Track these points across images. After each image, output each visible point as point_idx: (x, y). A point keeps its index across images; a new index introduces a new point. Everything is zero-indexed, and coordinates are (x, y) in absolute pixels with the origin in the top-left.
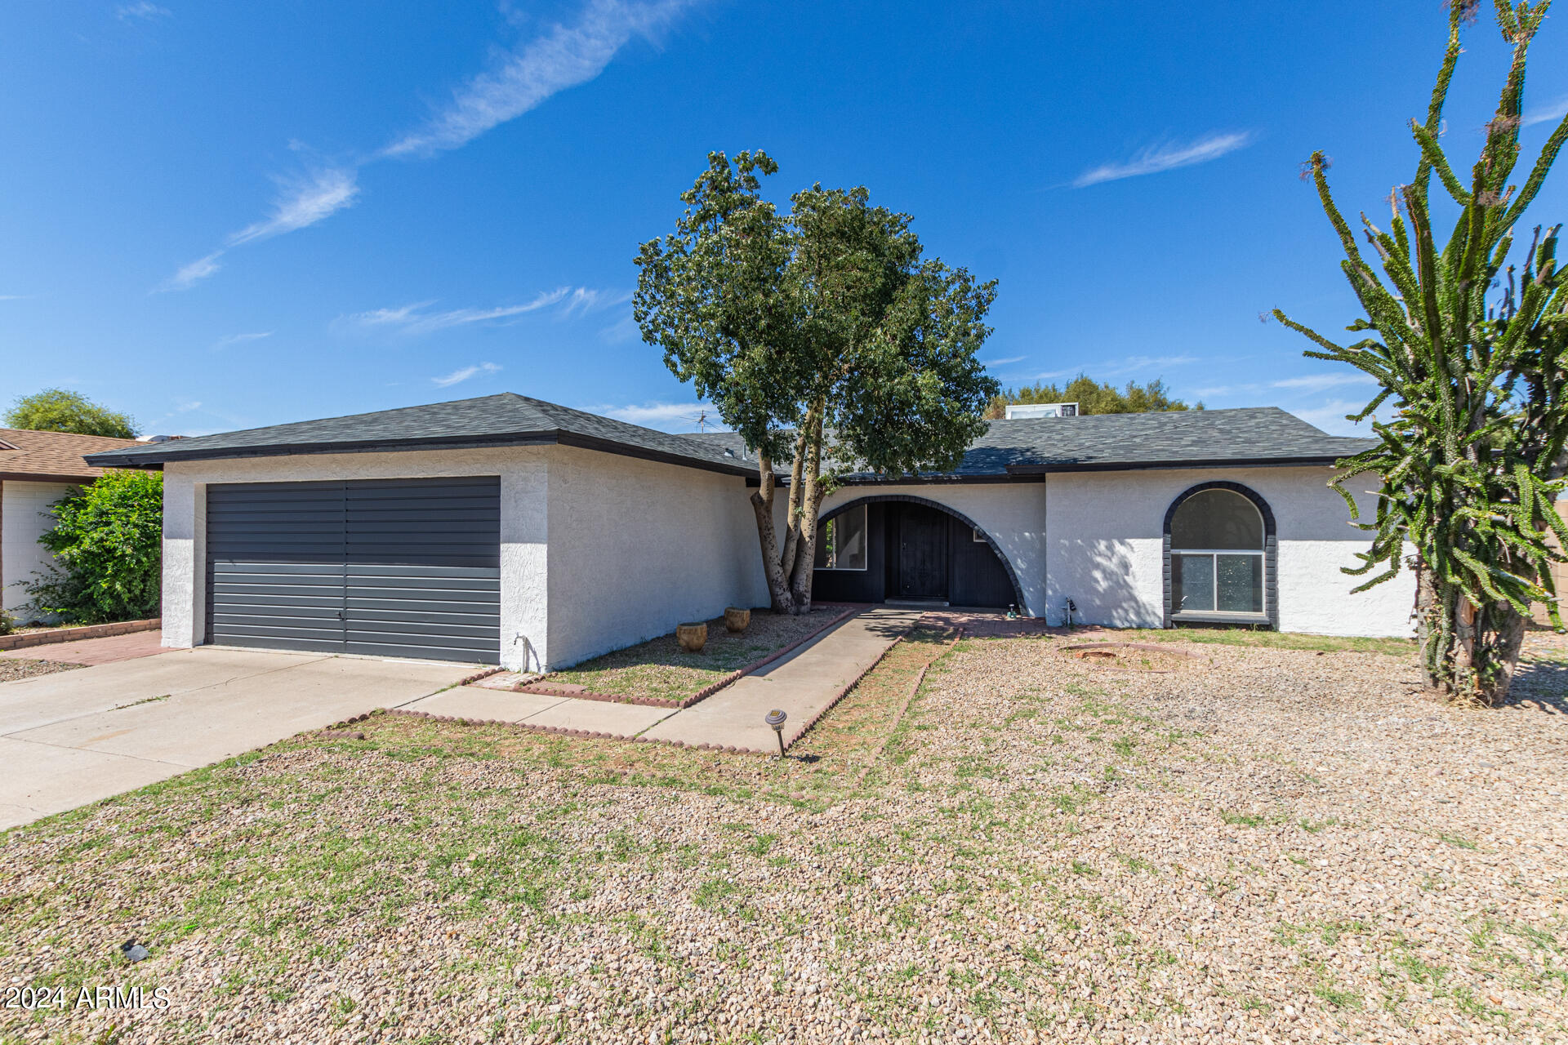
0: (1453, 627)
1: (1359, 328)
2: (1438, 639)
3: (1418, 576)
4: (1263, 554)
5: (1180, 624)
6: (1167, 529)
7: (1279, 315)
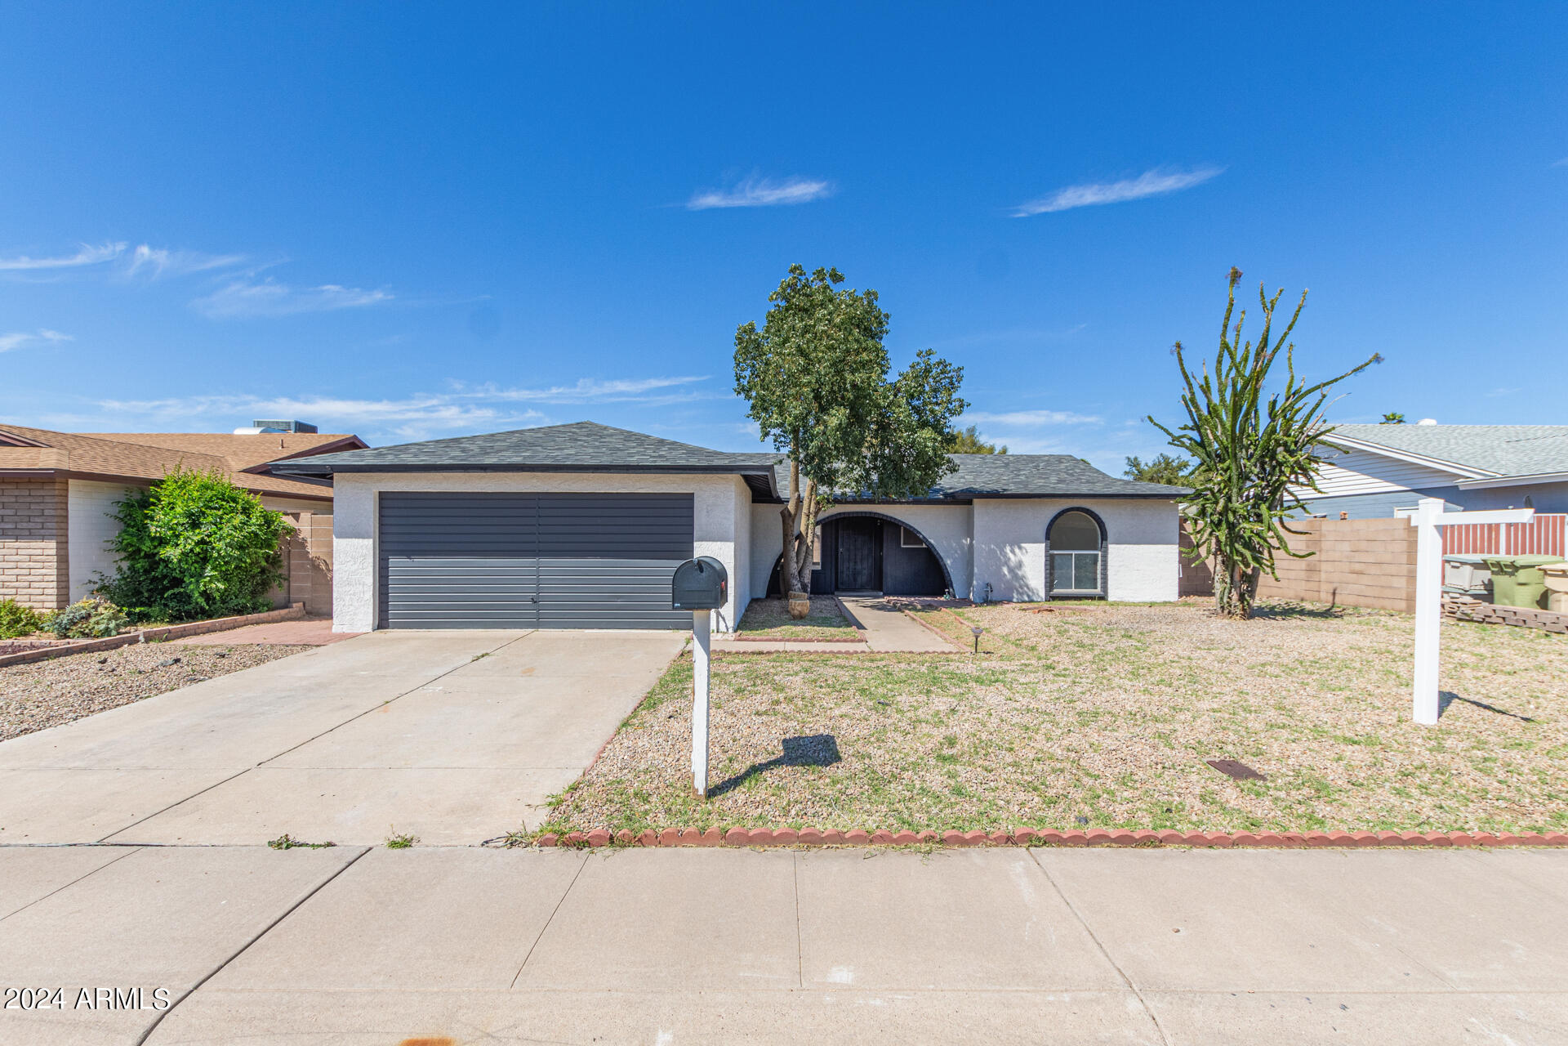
0: (1232, 583)
1: (1185, 429)
2: (1225, 589)
3: (1215, 558)
4: (1100, 553)
5: (1054, 598)
6: (1048, 537)
7: (1150, 418)
